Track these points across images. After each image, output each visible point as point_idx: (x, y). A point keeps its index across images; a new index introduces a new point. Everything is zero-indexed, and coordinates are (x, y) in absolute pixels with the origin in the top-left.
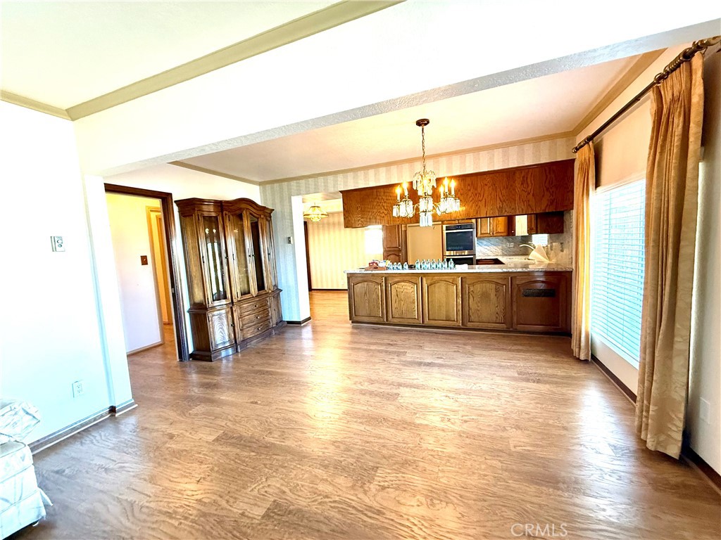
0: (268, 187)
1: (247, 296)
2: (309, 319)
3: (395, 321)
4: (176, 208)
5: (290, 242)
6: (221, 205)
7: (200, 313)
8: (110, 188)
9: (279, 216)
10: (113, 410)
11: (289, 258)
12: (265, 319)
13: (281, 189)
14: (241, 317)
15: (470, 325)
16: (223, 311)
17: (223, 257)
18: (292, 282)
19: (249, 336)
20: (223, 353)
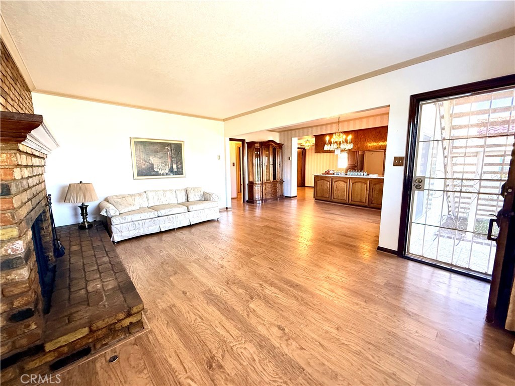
0: (282, 133)
1: (269, 181)
2: (296, 196)
3: (335, 200)
4: (246, 145)
5: (289, 159)
6: (262, 144)
7: (251, 185)
8: (231, 140)
9: (286, 147)
10: (227, 208)
11: (289, 167)
12: (275, 192)
13: (288, 134)
14: (265, 189)
15: (372, 205)
16: (259, 186)
17: (261, 165)
18: (289, 178)
19: (268, 198)
20: (258, 202)
